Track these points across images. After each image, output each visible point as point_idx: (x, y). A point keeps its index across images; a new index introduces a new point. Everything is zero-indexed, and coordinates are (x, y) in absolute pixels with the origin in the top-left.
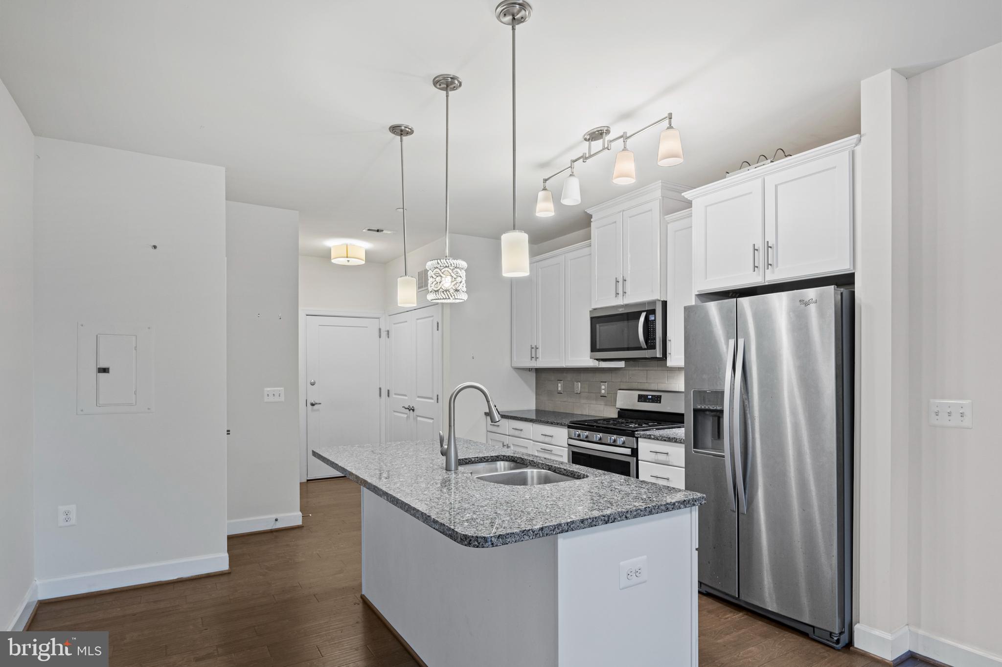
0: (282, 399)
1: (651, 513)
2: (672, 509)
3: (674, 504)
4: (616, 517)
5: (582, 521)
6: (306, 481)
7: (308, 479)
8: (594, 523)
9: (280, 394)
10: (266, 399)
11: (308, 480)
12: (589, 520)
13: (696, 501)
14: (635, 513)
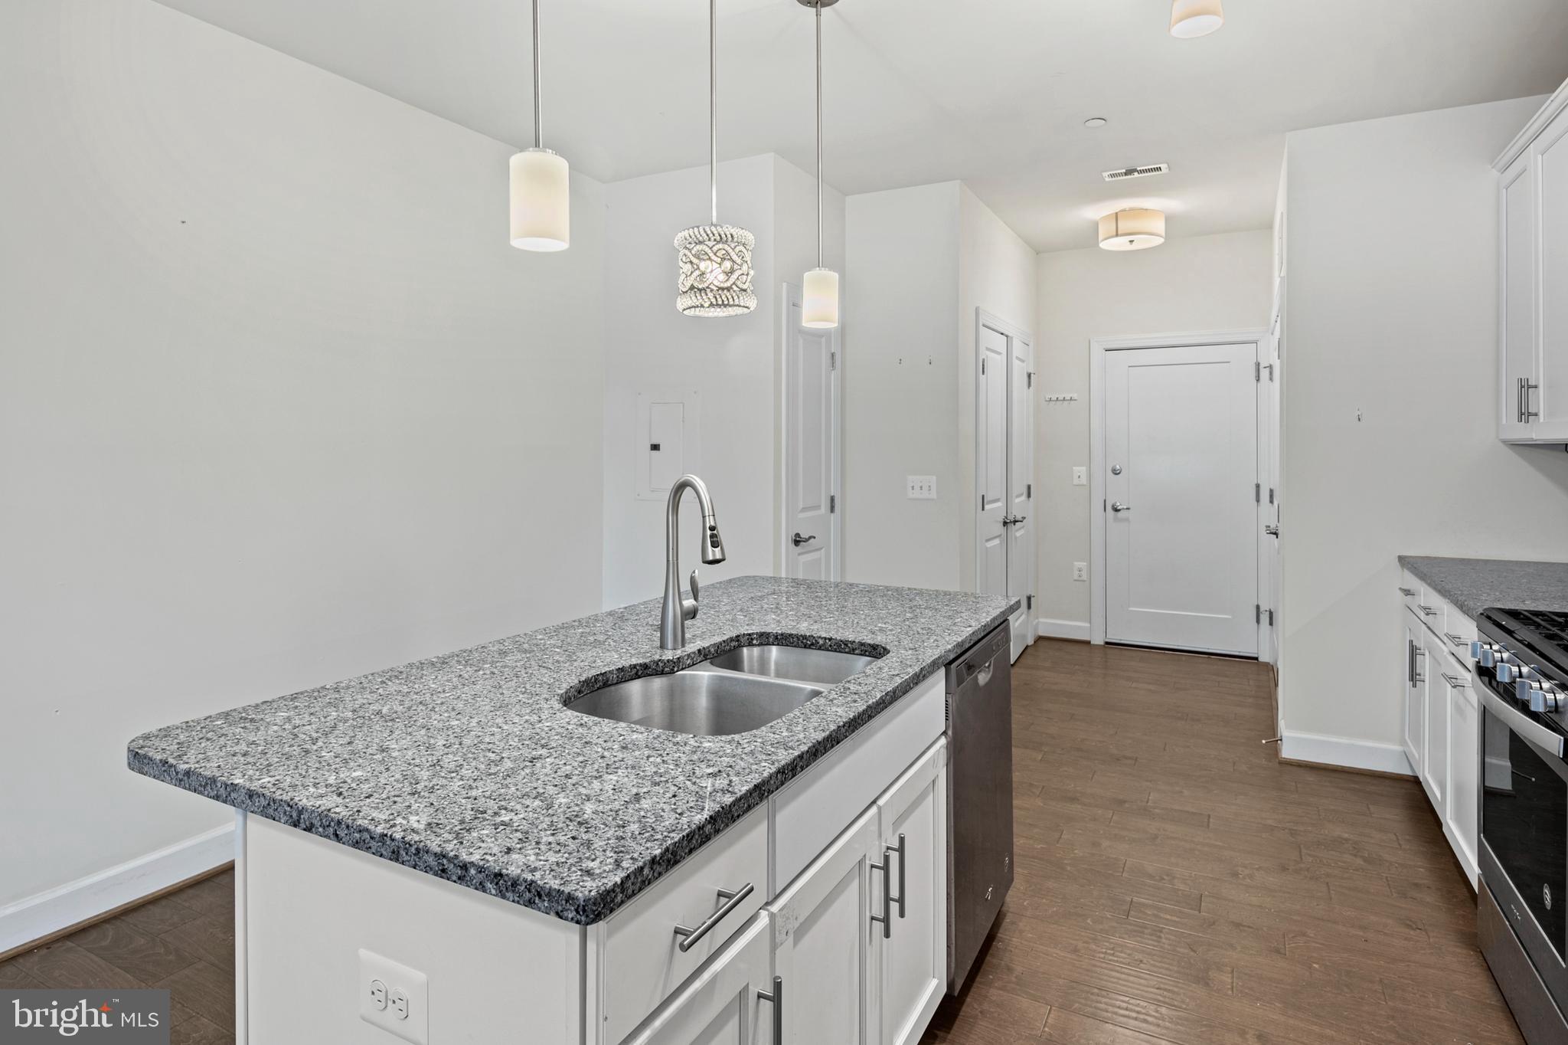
0: (934, 495)
1: (395, 856)
2: (459, 878)
3: (465, 867)
4: (317, 823)
5: (251, 794)
6: (1102, 643)
7: (1107, 640)
8: (271, 811)
9: (929, 486)
10: (911, 494)
11: (1107, 643)
12: (262, 799)
13: (540, 895)
14: (357, 835)
